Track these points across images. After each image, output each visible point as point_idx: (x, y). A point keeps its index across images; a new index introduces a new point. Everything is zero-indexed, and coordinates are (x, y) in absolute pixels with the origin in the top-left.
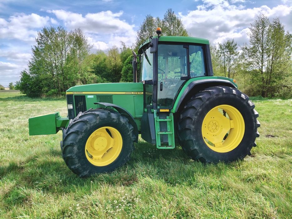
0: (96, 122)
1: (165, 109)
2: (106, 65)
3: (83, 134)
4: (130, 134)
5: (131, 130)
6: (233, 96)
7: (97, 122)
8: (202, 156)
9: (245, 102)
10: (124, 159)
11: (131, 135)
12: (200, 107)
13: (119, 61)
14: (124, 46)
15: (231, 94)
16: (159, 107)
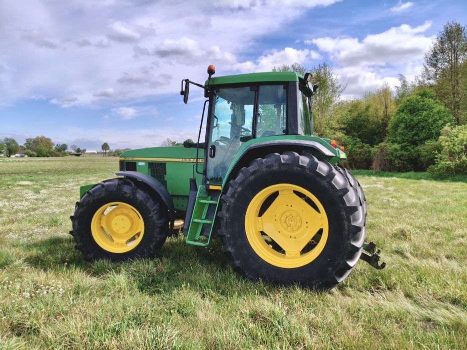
0: (101, 194)
1: (216, 185)
2: (368, 116)
3: (85, 207)
4: (152, 216)
5: (154, 211)
6: (299, 168)
7: (103, 195)
8: (240, 265)
9: (325, 181)
10: (145, 250)
11: (155, 217)
12: (239, 185)
13: (393, 109)
14: (404, 81)
15: (296, 166)
16: (208, 182)
